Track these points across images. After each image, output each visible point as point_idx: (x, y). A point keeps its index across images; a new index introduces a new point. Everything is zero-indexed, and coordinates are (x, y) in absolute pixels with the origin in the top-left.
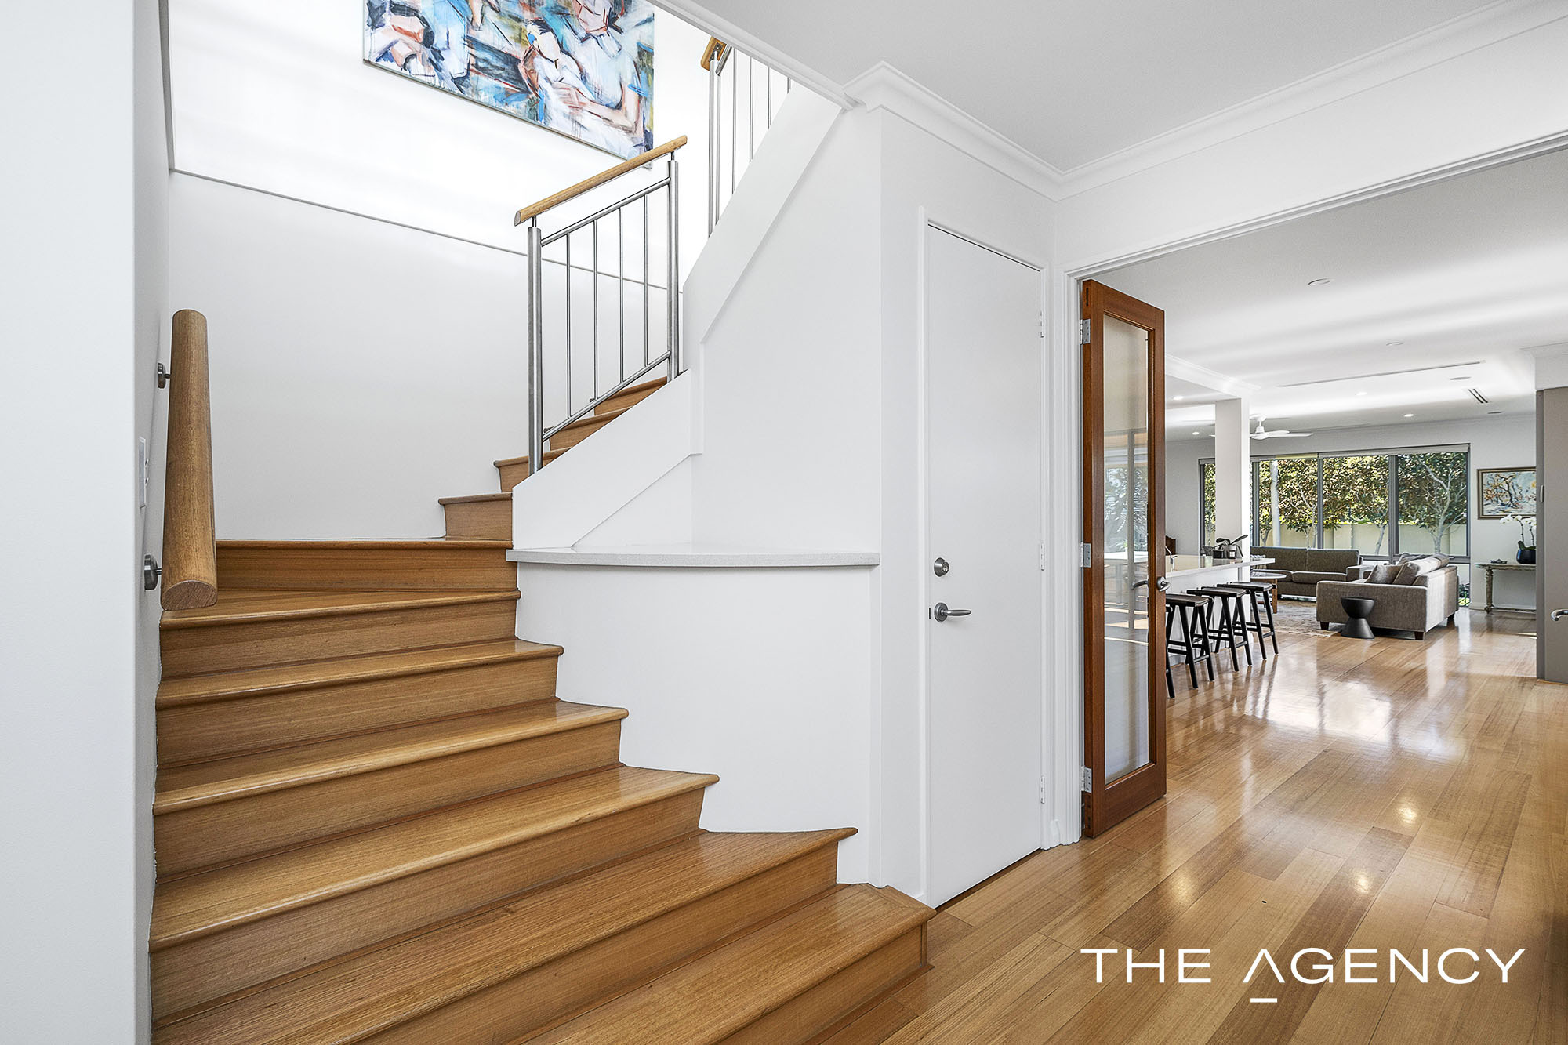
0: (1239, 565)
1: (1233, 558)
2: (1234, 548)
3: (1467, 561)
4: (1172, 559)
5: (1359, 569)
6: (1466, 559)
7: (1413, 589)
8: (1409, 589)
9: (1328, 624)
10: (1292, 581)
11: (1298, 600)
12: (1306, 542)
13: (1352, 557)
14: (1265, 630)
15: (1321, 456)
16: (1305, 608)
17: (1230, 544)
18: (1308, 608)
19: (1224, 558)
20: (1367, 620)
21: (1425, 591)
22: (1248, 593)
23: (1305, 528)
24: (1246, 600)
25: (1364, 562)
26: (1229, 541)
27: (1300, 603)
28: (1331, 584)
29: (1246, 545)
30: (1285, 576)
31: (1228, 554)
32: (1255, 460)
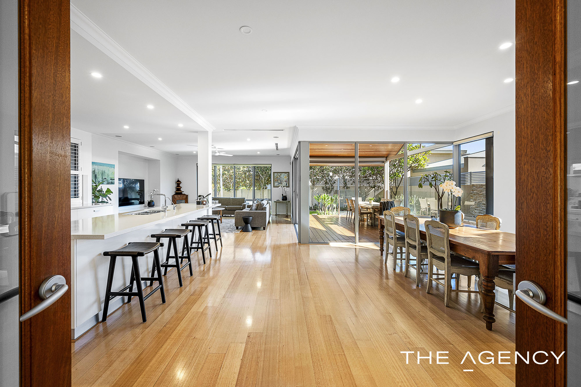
0: (207, 208)
1: (205, 204)
2: (205, 199)
3: (271, 200)
4: (174, 208)
5: (245, 204)
6: (270, 200)
7: (263, 212)
8: (262, 212)
9: (238, 227)
10: (226, 210)
11: (228, 216)
12: (230, 195)
13: (243, 200)
14: (217, 237)
15: (235, 165)
16: (231, 220)
17: (204, 198)
18: (231, 219)
19: (201, 204)
20: (250, 225)
21: (266, 212)
22: (210, 222)
23: (229, 190)
24: (210, 226)
25: (246, 202)
26: (203, 196)
27: (229, 218)
28: (239, 212)
29: (210, 198)
30: (224, 209)
31: (203, 202)
32: (215, 165)
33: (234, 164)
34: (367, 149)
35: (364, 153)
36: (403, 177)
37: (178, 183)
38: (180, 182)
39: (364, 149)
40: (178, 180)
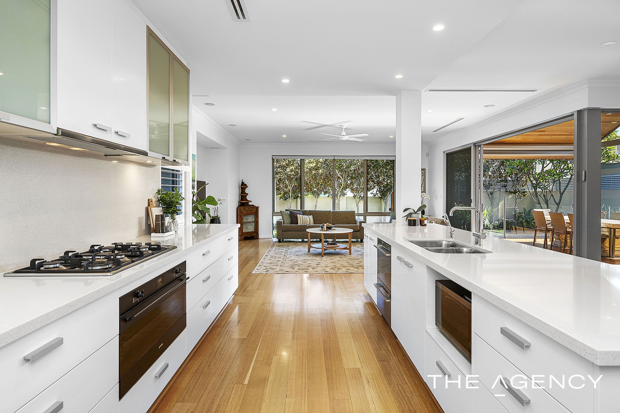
32: (302, 158)
33: (334, 156)
34: (558, 131)
35: (549, 137)
36: (573, 177)
37: (243, 186)
38: (246, 185)
39: (552, 131)
40: (243, 183)
